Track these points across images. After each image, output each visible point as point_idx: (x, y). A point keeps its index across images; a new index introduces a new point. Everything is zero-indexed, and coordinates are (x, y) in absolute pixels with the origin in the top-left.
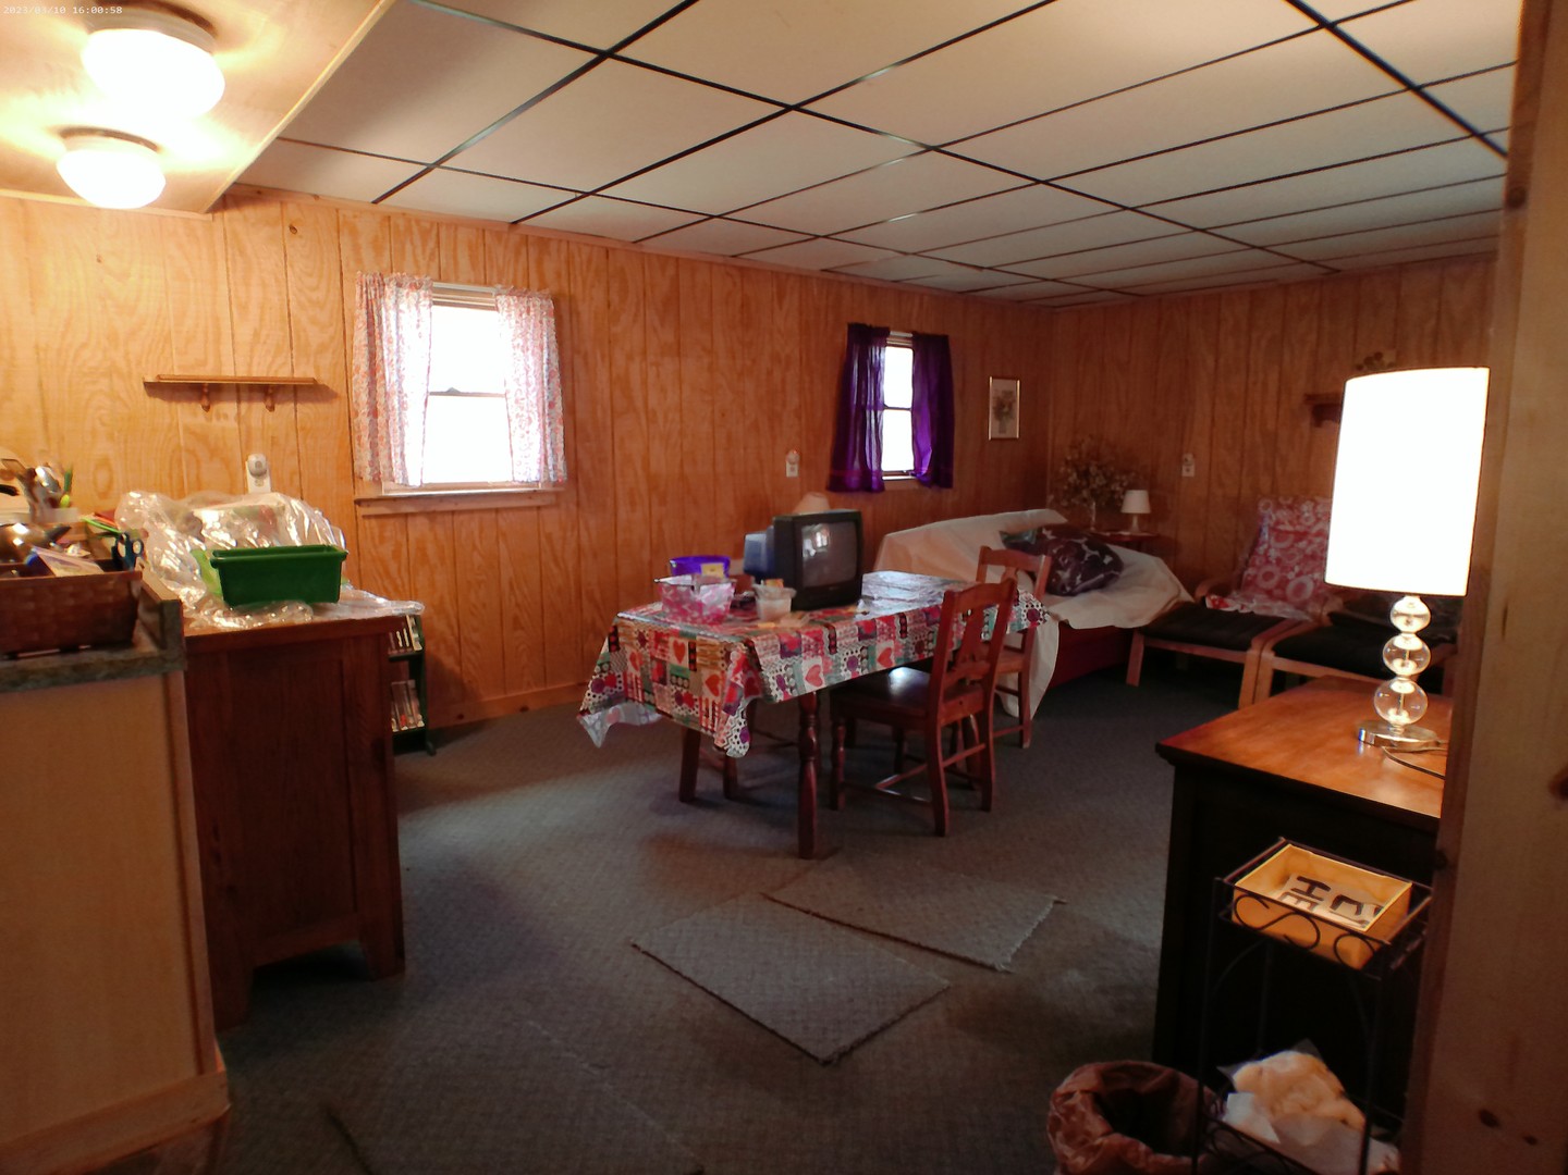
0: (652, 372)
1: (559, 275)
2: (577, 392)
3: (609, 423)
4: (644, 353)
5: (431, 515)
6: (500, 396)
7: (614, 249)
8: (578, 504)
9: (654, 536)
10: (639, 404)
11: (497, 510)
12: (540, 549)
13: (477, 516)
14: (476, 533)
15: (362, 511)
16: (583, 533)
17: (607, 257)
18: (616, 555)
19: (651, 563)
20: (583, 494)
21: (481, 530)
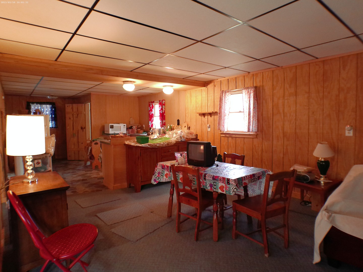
0: (286, 101)
1: (260, 81)
2: (263, 109)
3: (272, 117)
4: (284, 97)
5: (232, 137)
6: (242, 112)
7: (275, 70)
8: (262, 138)
9: (285, 150)
10: (281, 111)
11: (244, 138)
12: (253, 148)
13: (240, 139)
14: (240, 142)
15: (222, 135)
16: (263, 146)
17: (273, 73)
18: (272, 153)
19: (283, 158)
20: (264, 136)
21: (241, 142)
